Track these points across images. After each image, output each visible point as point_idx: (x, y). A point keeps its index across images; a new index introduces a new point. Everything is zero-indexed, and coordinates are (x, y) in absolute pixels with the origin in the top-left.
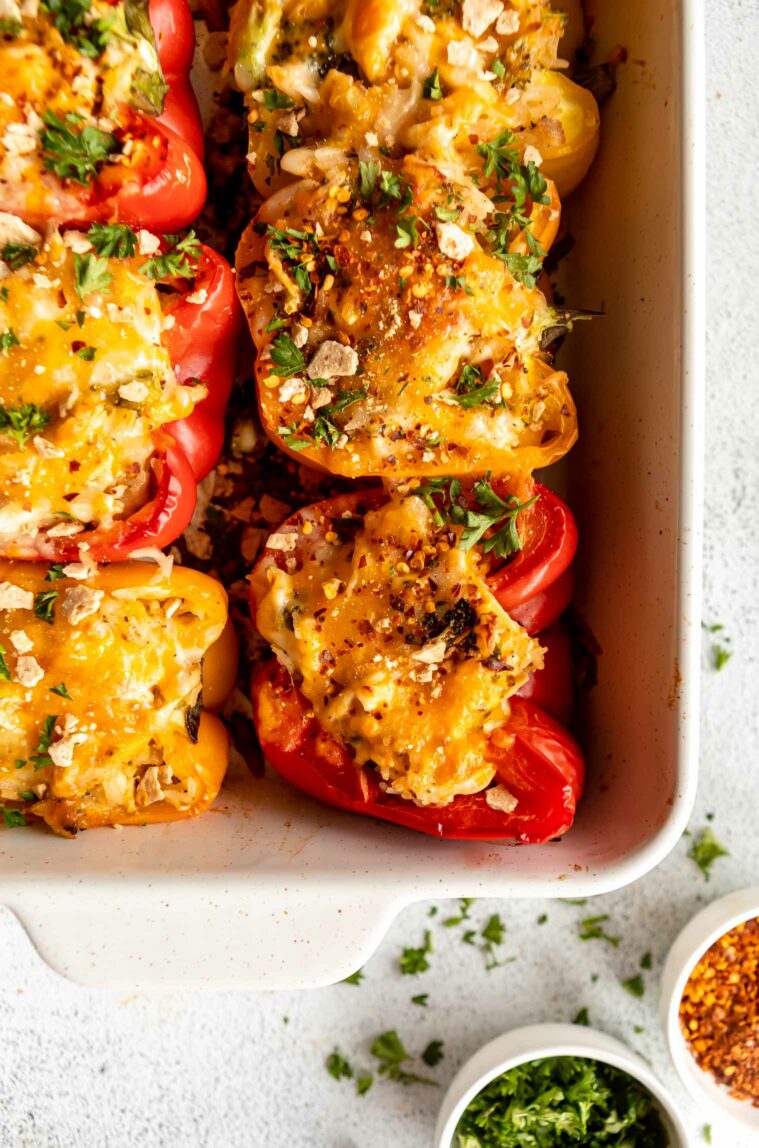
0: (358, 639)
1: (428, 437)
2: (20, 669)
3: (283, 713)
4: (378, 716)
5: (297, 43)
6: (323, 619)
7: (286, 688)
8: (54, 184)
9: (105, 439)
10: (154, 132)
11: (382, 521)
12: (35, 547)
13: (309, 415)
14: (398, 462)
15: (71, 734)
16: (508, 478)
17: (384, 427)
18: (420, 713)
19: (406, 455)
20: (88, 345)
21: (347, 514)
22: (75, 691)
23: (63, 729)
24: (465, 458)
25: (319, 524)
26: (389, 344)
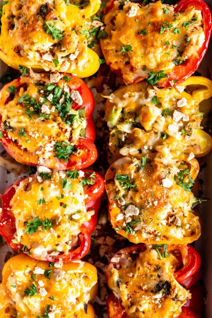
0: (138, 291)
1: (158, 234)
2: (40, 291)
3: (116, 310)
4: (144, 312)
5: (126, 119)
6: (128, 285)
7: (117, 303)
8: (58, 160)
9: (68, 229)
10: (86, 148)
11: (144, 256)
12: (46, 258)
13: (124, 225)
14: (149, 240)
15: (54, 310)
16: (180, 246)
17: (145, 230)
18: (155, 312)
19: (151, 238)
20: (64, 204)
21: (134, 252)
22: (56, 299)
23: (52, 308)
24: (168, 240)
25: (126, 255)
26: (148, 209)
